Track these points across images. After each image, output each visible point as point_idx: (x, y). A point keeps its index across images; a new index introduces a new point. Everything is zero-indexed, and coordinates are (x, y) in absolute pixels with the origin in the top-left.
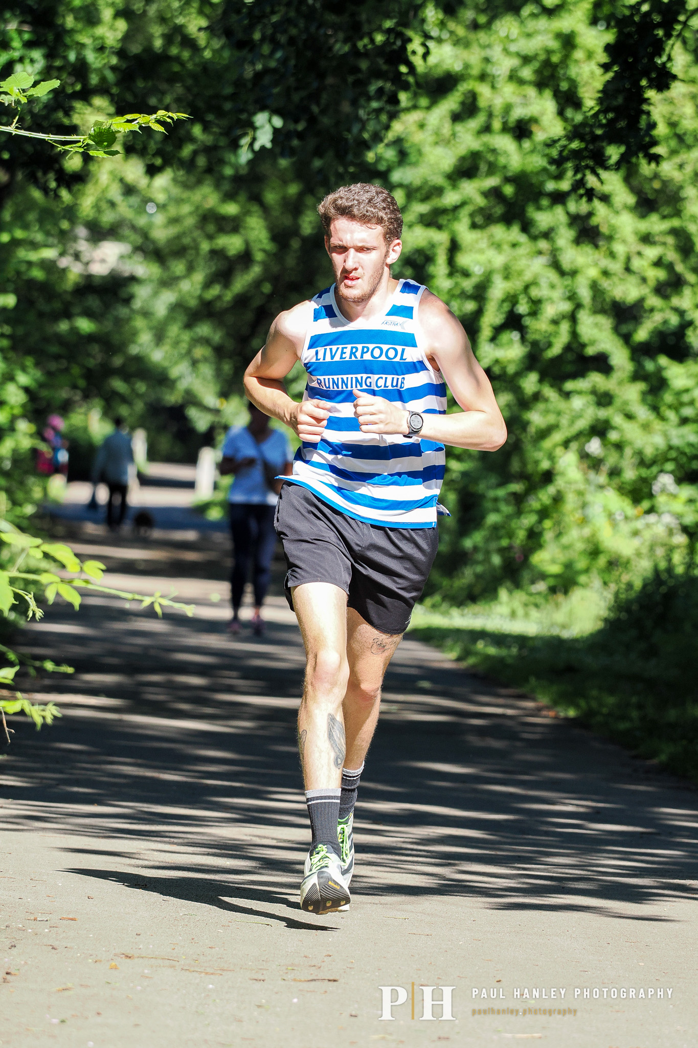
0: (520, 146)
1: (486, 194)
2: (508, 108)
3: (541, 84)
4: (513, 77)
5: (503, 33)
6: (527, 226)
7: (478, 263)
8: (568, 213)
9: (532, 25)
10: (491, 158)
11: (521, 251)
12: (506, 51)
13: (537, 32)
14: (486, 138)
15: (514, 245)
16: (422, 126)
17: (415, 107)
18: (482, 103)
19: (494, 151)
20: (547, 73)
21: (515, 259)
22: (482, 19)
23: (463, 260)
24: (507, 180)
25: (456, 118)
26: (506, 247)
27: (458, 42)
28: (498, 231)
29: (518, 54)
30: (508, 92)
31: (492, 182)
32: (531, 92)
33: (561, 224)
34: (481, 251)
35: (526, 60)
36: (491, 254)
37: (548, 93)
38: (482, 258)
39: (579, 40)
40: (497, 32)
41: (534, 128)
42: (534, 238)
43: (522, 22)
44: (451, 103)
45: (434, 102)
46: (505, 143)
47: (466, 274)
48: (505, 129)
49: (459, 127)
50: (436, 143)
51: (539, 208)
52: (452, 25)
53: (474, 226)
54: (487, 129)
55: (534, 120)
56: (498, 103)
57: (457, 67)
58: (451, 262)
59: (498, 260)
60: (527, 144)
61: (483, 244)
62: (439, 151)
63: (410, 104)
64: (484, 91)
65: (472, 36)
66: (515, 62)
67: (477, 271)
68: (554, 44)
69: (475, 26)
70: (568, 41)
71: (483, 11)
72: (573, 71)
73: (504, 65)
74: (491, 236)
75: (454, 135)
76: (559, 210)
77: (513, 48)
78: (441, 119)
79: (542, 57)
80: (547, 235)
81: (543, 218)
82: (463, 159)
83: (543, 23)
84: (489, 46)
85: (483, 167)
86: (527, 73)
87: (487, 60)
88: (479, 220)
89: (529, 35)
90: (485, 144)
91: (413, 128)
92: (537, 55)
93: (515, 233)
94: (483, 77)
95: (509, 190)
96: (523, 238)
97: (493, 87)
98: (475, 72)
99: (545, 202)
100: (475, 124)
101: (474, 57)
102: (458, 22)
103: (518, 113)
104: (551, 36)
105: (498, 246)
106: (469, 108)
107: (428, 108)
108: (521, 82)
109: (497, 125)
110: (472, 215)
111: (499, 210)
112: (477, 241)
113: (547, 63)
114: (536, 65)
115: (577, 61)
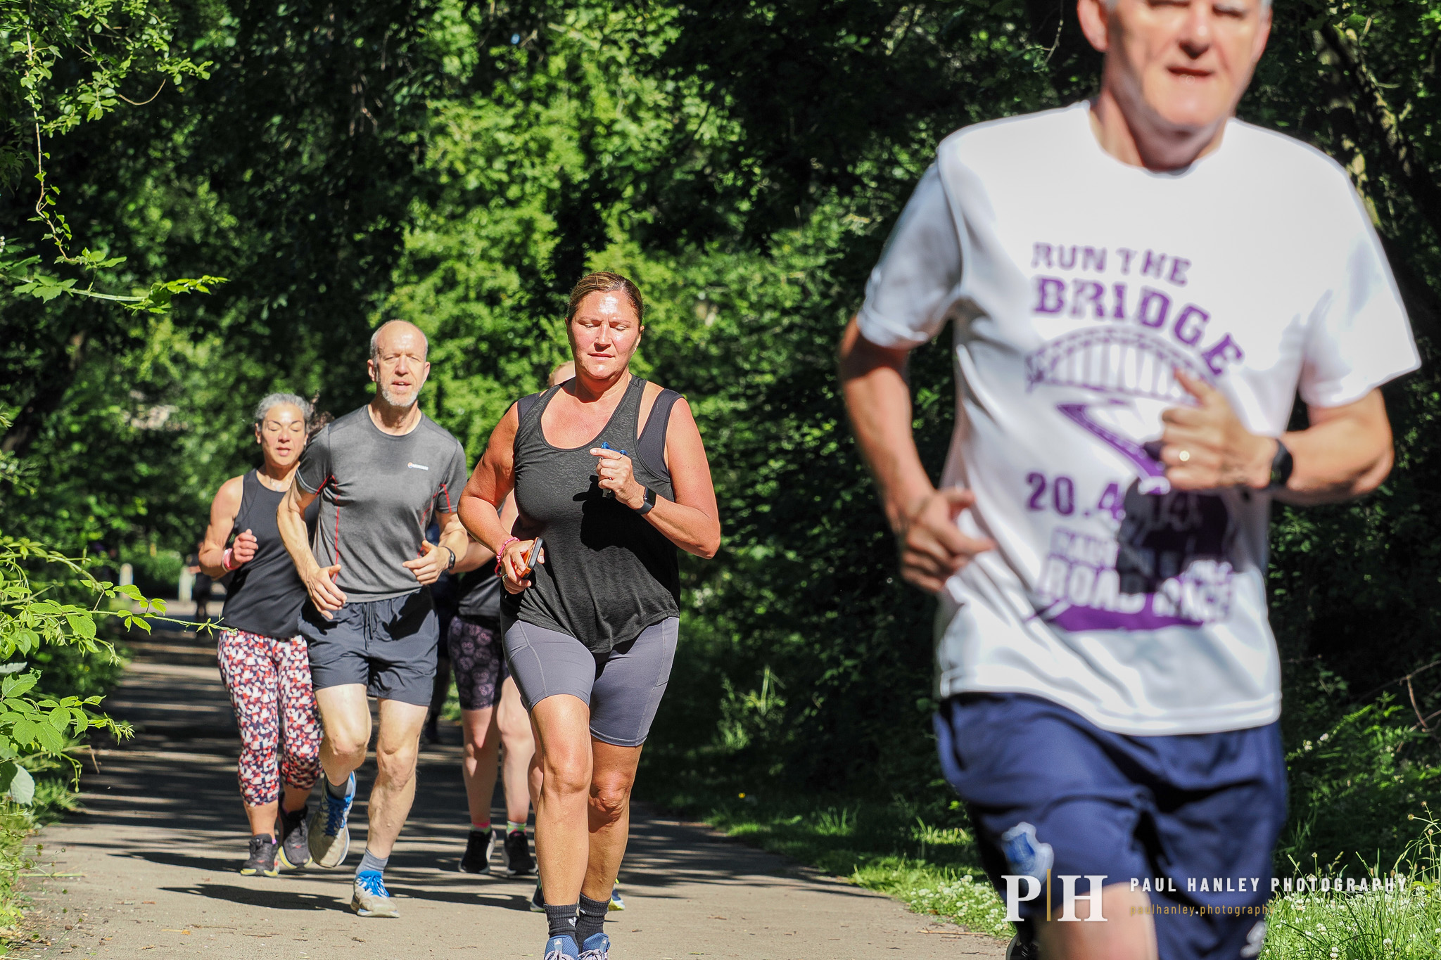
0: (492, 311)
1: (465, 351)
2: (481, 280)
3: (507, 263)
4: (484, 256)
5: (475, 221)
6: (499, 375)
7: (461, 406)
8: (531, 364)
9: (498, 214)
10: (468, 321)
11: (494, 395)
12: (477, 234)
13: (503, 219)
14: (463, 305)
15: (489, 391)
16: (412, 298)
17: (406, 283)
18: (460, 277)
19: (471, 316)
20: (512, 251)
21: (490, 402)
22: (460, 210)
23: (449, 404)
24: (481, 339)
25: (439, 291)
26: (482, 392)
27: (437, 230)
28: (477, 381)
29: (487, 238)
30: (481, 268)
31: (469, 341)
32: (499, 267)
33: (526, 372)
34: (463, 396)
35: (495, 242)
36: (471, 397)
37: (513, 268)
38: (463, 402)
39: (538, 225)
40: (470, 221)
41: (503, 296)
42: (505, 385)
43: (490, 212)
44: (434, 279)
45: (421, 279)
46: (479, 309)
47: (451, 415)
48: (479, 298)
49: (442, 298)
50: (424, 311)
51: (509, 361)
52: (433, 217)
53: (456, 377)
54: (465, 299)
55: (502, 289)
56: (473, 276)
57: (439, 249)
58: (439, 406)
59: (477, 403)
60: (497, 310)
61: (464, 390)
62: (426, 317)
63: (402, 280)
64: (461, 267)
65: (451, 224)
66: (485, 244)
67: (460, 412)
68: (516, 229)
69: (453, 217)
70: (528, 226)
71: (458, 205)
72: (532, 251)
73: (475, 247)
74: (470, 384)
75: (438, 304)
76: (525, 363)
77: (484, 233)
78: (428, 290)
79: (507, 239)
80: (516, 380)
81: (512, 369)
82: (445, 323)
83: (508, 213)
84: (464, 231)
85: (463, 330)
86: (495, 253)
87: (463, 243)
88: (461, 373)
89: (496, 222)
90: (463, 310)
91: (405, 299)
92: (502, 238)
93: (491, 383)
94: (461, 256)
95: (484, 347)
96: (496, 385)
97: (469, 265)
98: (454, 253)
99: (514, 355)
100: (453, 295)
101: (452, 241)
102: (439, 214)
103: (489, 284)
104: (513, 221)
105: (476, 392)
106: (450, 282)
107: (417, 283)
108: (491, 260)
109: (472, 294)
110: (455, 368)
111: (476, 363)
112: (458, 389)
113: (511, 244)
114: (503, 245)
115: (536, 242)
